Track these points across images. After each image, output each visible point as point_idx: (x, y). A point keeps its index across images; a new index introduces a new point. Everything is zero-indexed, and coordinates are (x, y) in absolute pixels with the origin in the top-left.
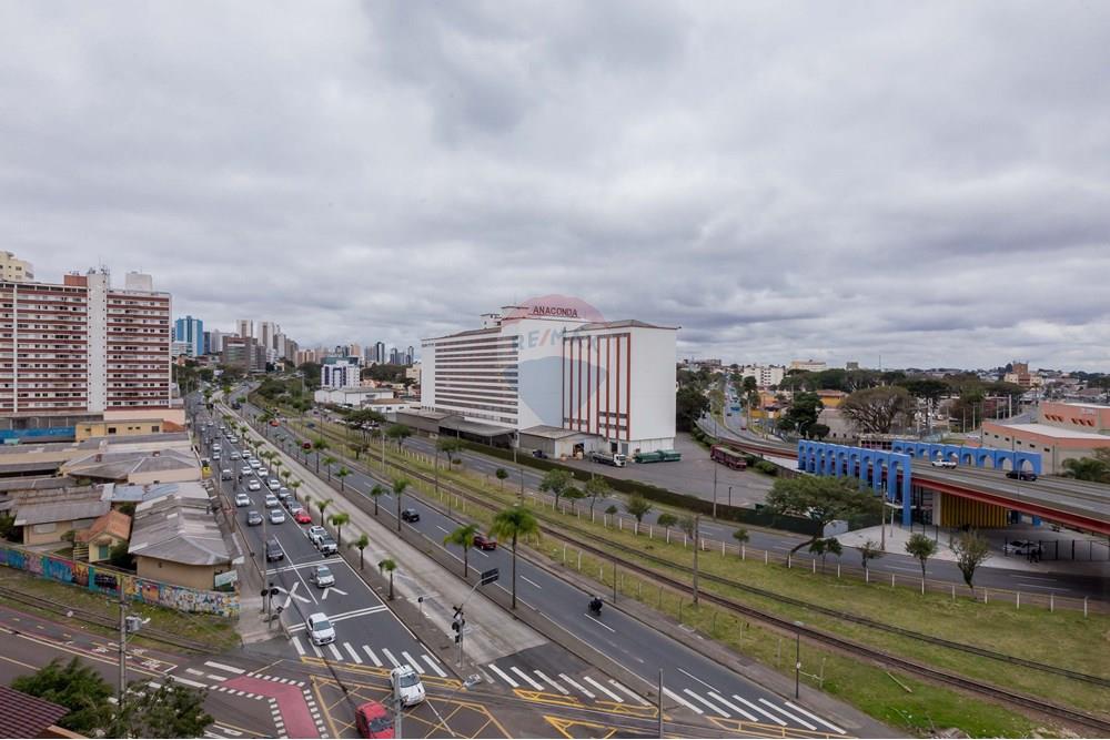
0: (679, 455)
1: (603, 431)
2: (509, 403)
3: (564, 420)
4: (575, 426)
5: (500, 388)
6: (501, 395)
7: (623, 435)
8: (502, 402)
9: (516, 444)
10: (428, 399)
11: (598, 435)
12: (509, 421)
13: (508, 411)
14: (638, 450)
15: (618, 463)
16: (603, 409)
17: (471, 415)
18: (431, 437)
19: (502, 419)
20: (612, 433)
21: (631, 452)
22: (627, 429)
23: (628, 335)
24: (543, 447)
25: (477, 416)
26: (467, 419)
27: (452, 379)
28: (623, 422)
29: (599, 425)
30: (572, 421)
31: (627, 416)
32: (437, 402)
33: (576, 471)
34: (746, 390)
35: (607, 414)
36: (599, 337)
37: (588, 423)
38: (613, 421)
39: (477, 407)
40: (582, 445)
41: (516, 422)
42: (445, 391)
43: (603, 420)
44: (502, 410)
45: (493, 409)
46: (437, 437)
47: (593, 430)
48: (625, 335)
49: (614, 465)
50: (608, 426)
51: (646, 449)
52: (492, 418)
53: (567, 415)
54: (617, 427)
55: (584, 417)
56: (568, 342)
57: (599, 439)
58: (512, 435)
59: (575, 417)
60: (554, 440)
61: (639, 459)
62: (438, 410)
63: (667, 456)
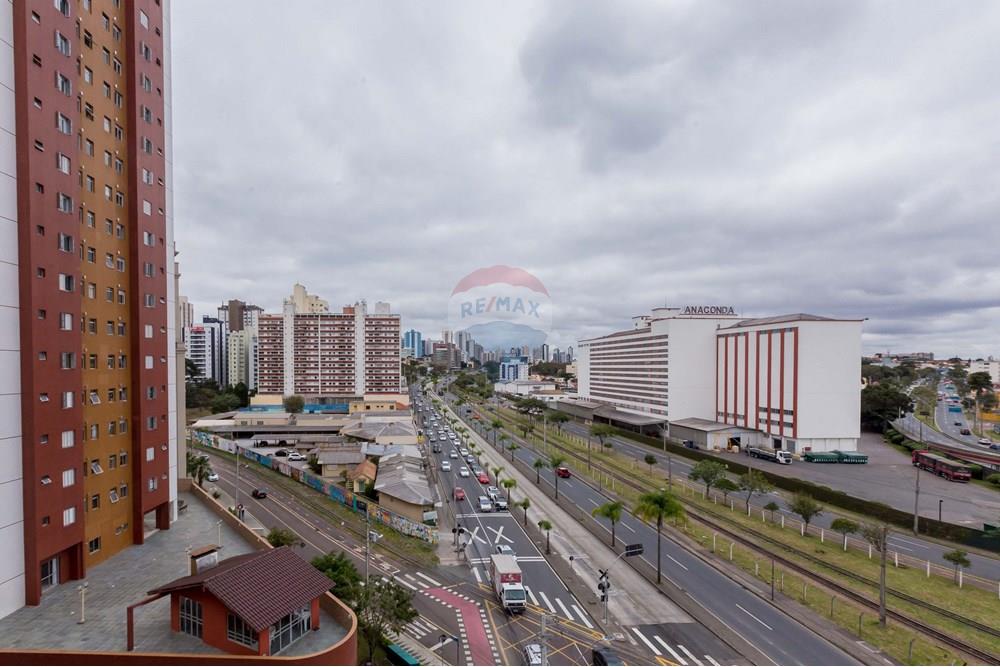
0: (865, 458)
1: (763, 427)
2: (660, 396)
3: (718, 413)
4: (731, 420)
5: (651, 383)
6: (651, 389)
7: (788, 432)
8: (652, 395)
9: (666, 434)
10: (584, 391)
11: (757, 430)
12: (659, 412)
13: (659, 403)
14: (808, 449)
15: (782, 460)
16: (763, 404)
17: (622, 406)
18: (586, 423)
19: (652, 411)
20: (775, 430)
21: (800, 448)
22: (793, 426)
23: (795, 330)
24: (695, 438)
25: (628, 407)
26: (618, 409)
27: (604, 374)
28: (788, 419)
29: (758, 421)
30: (726, 415)
31: (793, 413)
32: (591, 394)
33: (730, 464)
34: (974, 388)
35: (768, 410)
36: (759, 333)
37: (745, 417)
38: (775, 417)
39: (627, 399)
40: (739, 439)
41: (666, 414)
42: (599, 384)
43: (763, 416)
44: (652, 402)
45: (643, 401)
46: (591, 423)
47: (752, 424)
48: (791, 329)
49: (775, 460)
50: (769, 422)
51: (817, 449)
52: (642, 409)
53: (721, 409)
54: (781, 424)
55: (741, 412)
56: (722, 341)
57: (759, 434)
58: (662, 425)
59: (731, 410)
60: (706, 432)
61: (809, 458)
62: (592, 400)
63: (848, 457)
